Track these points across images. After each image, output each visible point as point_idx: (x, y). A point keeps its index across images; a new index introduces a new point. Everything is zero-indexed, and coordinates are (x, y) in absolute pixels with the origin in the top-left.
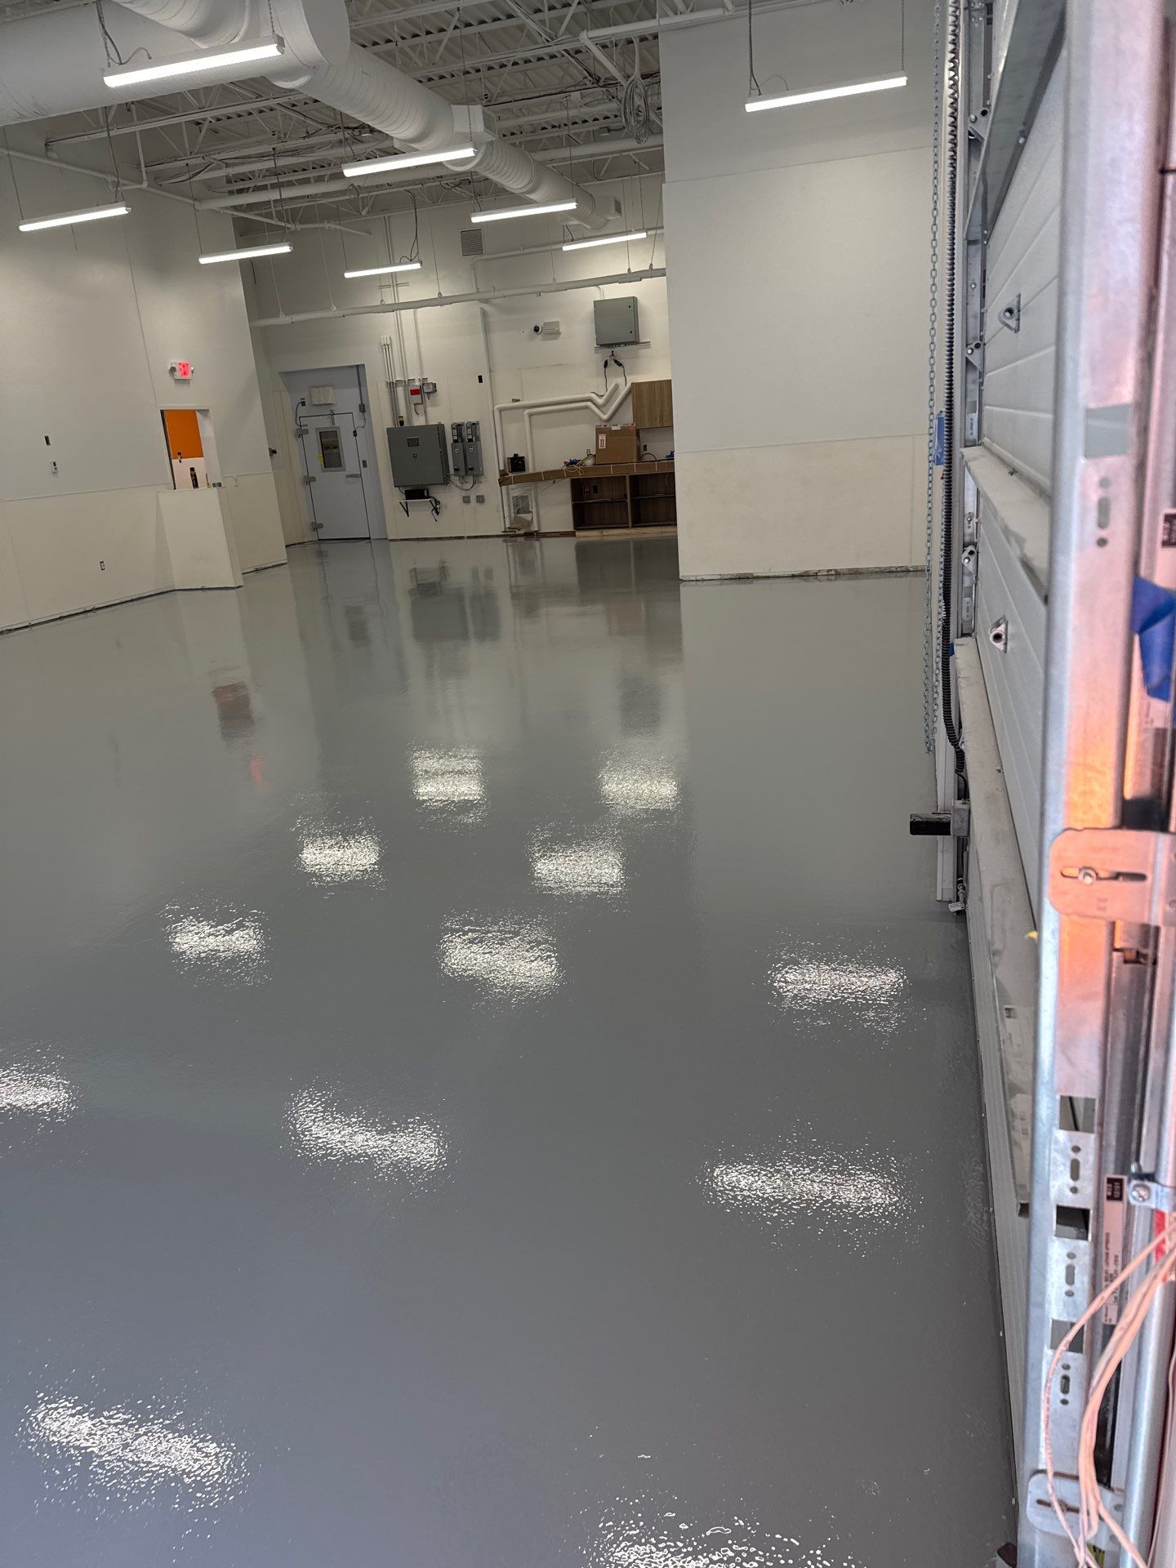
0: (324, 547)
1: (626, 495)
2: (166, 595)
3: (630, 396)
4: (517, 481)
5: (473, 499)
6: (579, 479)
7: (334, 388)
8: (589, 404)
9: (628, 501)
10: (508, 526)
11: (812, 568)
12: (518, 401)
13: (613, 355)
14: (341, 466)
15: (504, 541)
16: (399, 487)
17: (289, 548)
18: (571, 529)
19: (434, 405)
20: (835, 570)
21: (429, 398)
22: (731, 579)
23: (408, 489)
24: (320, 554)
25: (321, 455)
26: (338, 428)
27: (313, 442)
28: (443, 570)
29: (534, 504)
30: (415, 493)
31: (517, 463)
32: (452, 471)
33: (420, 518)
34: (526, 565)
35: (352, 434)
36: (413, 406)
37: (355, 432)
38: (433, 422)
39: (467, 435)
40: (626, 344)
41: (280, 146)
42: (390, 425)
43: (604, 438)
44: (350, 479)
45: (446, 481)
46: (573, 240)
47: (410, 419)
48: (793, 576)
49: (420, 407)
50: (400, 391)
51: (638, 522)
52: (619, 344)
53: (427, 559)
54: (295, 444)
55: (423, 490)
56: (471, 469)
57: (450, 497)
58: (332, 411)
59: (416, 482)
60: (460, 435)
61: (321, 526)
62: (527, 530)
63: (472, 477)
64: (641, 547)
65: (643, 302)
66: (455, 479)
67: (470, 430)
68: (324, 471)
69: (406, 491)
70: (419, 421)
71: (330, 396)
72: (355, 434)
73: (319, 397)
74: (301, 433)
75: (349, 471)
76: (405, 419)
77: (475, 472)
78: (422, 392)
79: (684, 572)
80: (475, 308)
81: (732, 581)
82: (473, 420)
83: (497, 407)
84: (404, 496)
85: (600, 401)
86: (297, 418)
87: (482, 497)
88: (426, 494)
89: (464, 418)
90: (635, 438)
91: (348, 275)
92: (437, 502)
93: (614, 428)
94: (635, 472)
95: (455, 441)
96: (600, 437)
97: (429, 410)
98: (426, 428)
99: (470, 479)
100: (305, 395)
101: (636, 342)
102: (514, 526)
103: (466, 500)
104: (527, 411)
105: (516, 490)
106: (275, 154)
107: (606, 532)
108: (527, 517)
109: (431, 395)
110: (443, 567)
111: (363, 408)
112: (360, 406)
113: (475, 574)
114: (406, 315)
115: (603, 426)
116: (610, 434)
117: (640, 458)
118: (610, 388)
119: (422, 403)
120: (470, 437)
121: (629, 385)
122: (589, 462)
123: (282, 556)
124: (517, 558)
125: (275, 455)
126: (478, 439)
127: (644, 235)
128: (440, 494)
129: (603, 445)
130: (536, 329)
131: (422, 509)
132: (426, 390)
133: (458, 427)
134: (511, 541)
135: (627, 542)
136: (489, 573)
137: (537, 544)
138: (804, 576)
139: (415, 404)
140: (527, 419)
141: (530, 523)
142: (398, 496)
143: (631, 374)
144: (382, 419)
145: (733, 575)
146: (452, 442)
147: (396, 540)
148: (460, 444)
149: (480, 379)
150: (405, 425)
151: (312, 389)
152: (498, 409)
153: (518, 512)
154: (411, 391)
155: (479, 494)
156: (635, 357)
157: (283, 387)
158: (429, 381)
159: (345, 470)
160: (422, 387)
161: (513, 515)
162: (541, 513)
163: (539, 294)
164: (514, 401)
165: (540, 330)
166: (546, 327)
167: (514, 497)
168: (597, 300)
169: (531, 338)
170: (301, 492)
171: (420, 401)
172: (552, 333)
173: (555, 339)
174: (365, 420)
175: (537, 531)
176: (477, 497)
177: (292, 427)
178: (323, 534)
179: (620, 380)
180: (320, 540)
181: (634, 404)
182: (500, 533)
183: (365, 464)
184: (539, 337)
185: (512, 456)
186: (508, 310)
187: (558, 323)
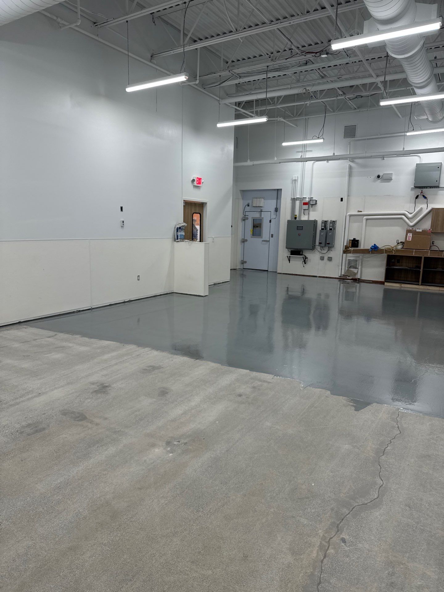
0: (245, 272)
4: (353, 252)
5: (326, 258)
6: (392, 255)
7: (264, 199)
8: (403, 216)
9: (421, 270)
10: (343, 274)
12: (361, 212)
13: (422, 192)
14: (260, 236)
15: (339, 282)
16: (288, 248)
18: (382, 279)
19: (314, 210)
21: (312, 207)
23: (292, 250)
24: (243, 276)
25: (252, 230)
26: (263, 218)
27: (249, 224)
28: (303, 291)
29: (360, 264)
30: (296, 252)
31: (355, 243)
32: (317, 243)
33: (296, 265)
34: (348, 296)
35: (269, 221)
36: (303, 211)
37: (270, 220)
38: (312, 218)
39: (329, 227)
40: (431, 187)
42: (289, 218)
43: (411, 235)
44: (263, 242)
45: (313, 248)
46: (413, 130)
47: (300, 216)
49: (306, 212)
50: (298, 203)
52: (426, 187)
53: (296, 284)
54: (241, 224)
55: (301, 251)
56: (328, 243)
57: (314, 257)
58: (262, 210)
59: (297, 246)
60: (325, 226)
61: (246, 262)
62: (354, 278)
63: (328, 247)
66: (318, 248)
67: (332, 224)
68: (251, 238)
69: (291, 251)
70: (304, 218)
71: (262, 203)
72: (270, 221)
73: (256, 203)
74: (244, 219)
75: (264, 239)
76: (297, 216)
77: (330, 245)
78: (310, 204)
80: (345, 164)
82: (334, 219)
83: (348, 214)
84: (290, 253)
85: (410, 216)
86: (244, 212)
87: (331, 258)
88: (301, 253)
89: (329, 218)
90: (430, 237)
91: (284, 144)
92: (306, 258)
93: (418, 230)
94: (429, 255)
95: (322, 229)
96: (408, 235)
97: (311, 213)
98: (308, 222)
100: (250, 202)
101: (437, 187)
102: (346, 275)
103: (322, 259)
104: (365, 217)
105: (351, 256)
106: (267, 70)
107: (403, 285)
108: (355, 271)
109: (314, 206)
111: (276, 210)
112: (275, 208)
113: (319, 295)
114: (309, 164)
115: (411, 229)
116: (415, 233)
117: (430, 248)
118: (417, 210)
120: (331, 228)
121: (429, 209)
126: (335, 229)
128: (308, 254)
129: (410, 238)
130: (379, 177)
131: (297, 261)
133: (325, 222)
134: (344, 282)
135: (416, 292)
136: (327, 296)
137: (358, 285)
139: (304, 210)
140: (364, 221)
141: (355, 274)
142: (287, 253)
143: (432, 203)
144: (285, 215)
146: (321, 229)
147: (281, 273)
148: (325, 231)
149: (342, 200)
150: (297, 219)
151: (254, 199)
152: (349, 215)
153: (350, 267)
154: (304, 203)
155: (329, 256)
156: (436, 194)
157: (240, 197)
158: (314, 199)
159: (262, 238)
160: (309, 202)
161: (347, 269)
162: (363, 269)
163: (383, 157)
164: (359, 211)
165: (381, 177)
166: (384, 176)
167: (349, 260)
168: (418, 163)
169: (374, 181)
170: (239, 246)
171: (307, 208)
172: (388, 179)
173: (388, 182)
174: (277, 215)
175: (359, 279)
176: (328, 257)
177: (241, 216)
178: (246, 266)
179: (424, 206)
180: (243, 268)
181: (432, 219)
182: (338, 277)
183: (272, 236)
184: (379, 181)
185: (352, 239)
186: (364, 166)
187: (392, 174)
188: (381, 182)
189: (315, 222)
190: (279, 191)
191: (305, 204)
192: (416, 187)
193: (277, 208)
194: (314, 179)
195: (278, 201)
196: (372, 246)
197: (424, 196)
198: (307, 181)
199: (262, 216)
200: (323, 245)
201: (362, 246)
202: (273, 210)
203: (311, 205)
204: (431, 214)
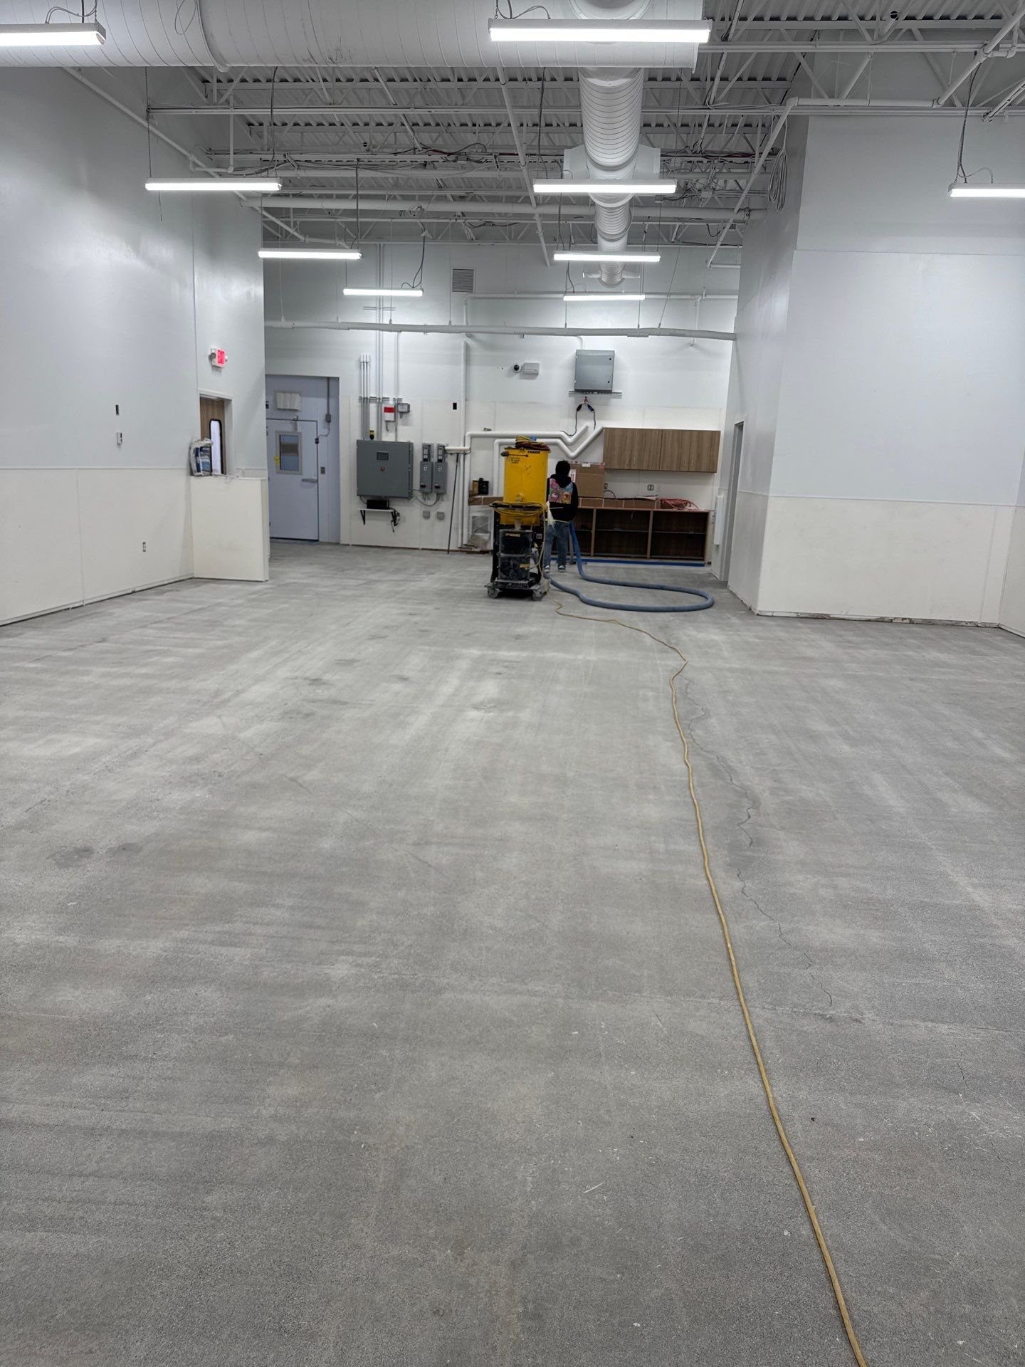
5: (433, 514)
7: (302, 396)
8: (559, 441)
9: (593, 532)
10: (465, 542)
12: (490, 430)
13: (586, 400)
14: (298, 470)
16: (361, 496)
19: (405, 424)
21: (401, 417)
23: (370, 499)
25: (279, 457)
26: (301, 433)
27: (271, 443)
30: (377, 503)
31: (483, 486)
32: (417, 486)
33: (378, 528)
35: (314, 441)
36: (384, 423)
37: (317, 439)
38: (402, 439)
40: (599, 392)
42: (359, 437)
44: (305, 483)
45: (409, 497)
46: (574, 292)
47: (379, 433)
49: (391, 426)
50: (373, 407)
52: (592, 391)
55: (386, 501)
56: (435, 487)
57: (411, 512)
58: (297, 417)
59: (379, 492)
60: (429, 455)
62: (483, 549)
63: (435, 495)
66: (419, 495)
67: (440, 452)
68: (278, 473)
69: (368, 501)
70: (388, 437)
71: (297, 402)
72: (317, 441)
73: (286, 402)
75: (305, 476)
76: (375, 433)
77: (439, 491)
80: (461, 340)
82: (442, 443)
83: (468, 433)
84: (366, 505)
85: (570, 440)
87: (443, 513)
88: (387, 506)
89: (435, 440)
90: (603, 476)
91: (348, 292)
92: (396, 514)
93: (584, 465)
94: (600, 507)
95: (424, 460)
97: (400, 428)
98: (396, 445)
100: (270, 399)
101: (609, 392)
102: (470, 544)
103: (426, 516)
104: (498, 441)
105: (476, 511)
108: (485, 536)
109: (404, 415)
111: (330, 419)
112: (327, 415)
114: (389, 336)
116: (580, 470)
118: (580, 430)
120: (439, 458)
121: (598, 429)
127: (642, 297)
128: (399, 507)
130: (516, 368)
131: (380, 519)
132: (400, 409)
133: (427, 447)
139: (387, 422)
140: (497, 448)
141: (486, 543)
142: (360, 506)
144: (350, 432)
146: (421, 459)
147: (350, 545)
148: (428, 463)
149: (455, 406)
150: (375, 439)
151: (278, 393)
152: (470, 435)
154: (385, 408)
156: (606, 404)
160: (396, 406)
161: (471, 533)
163: (522, 335)
165: (520, 369)
166: (526, 368)
168: (579, 349)
172: (531, 373)
173: (532, 379)
174: (329, 429)
181: (605, 447)
186: (490, 347)
187: (538, 365)
188: (521, 378)
189: (409, 446)
190: (331, 381)
191: (388, 410)
193: (331, 416)
194: (401, 364)
195: (332, 401)
197: (589, 406)
198: (388, 367)
199: (298, 430)
200: (426, 489)
201: (496, 493)
202: (320, 418)
203: (399, 414)
204: (601, 438)
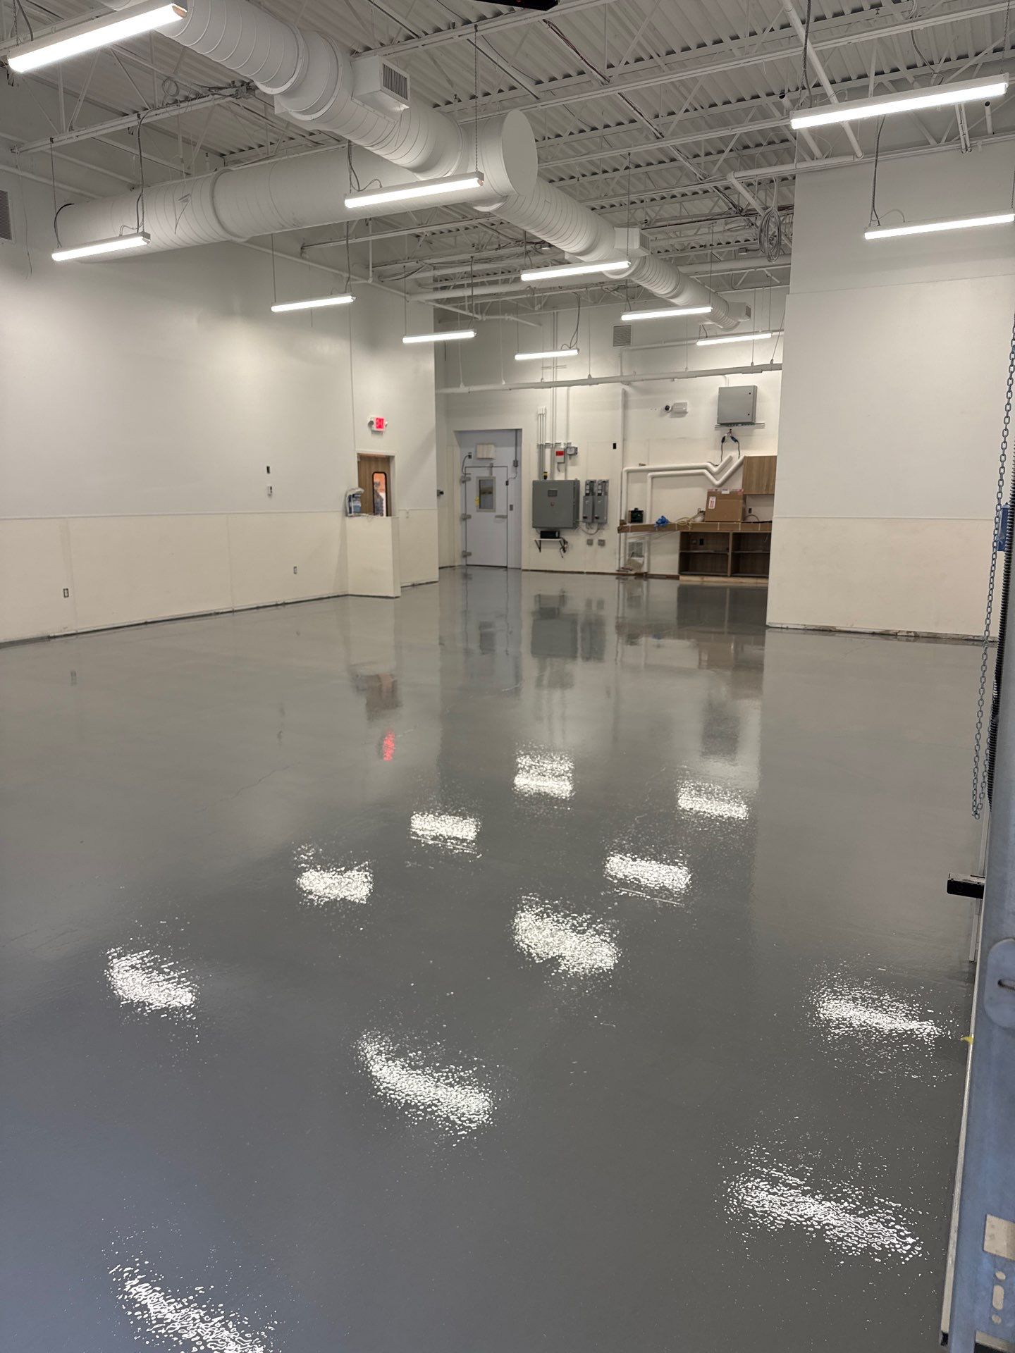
0: (470, 571)
1: (728, 549)
2: (340, 598)
3: (742, 468)
4: (634, 530)
5: (596, 542)
6: (688, 533)
7: (496, 446)
8: (705, 471)
9: (730, 554)
10: (622, 566)
11: (893, 628)
12: (644, 465)
13: (730, 432)
14: (492, 508)
15: (617, 578)
16: (536, 528)
17: (442, 570)
18: (676, 573)
19: (574, 464)
20: (914, 632)
21: (570, 458)
22: (814, 630)
23: (543, 530)
24: (466, 576)
25: (478, 498)
26: (495, 478)
27: (473, 487)
28: (563, 598)
29: (646, 549)
30: (548, 534)
31: (636, 515)
32: (581, 518)
33: (550, 556)
34: (633, 601)
35: (505, 483)
36: (556, 465)
38: (571, 478)
39: (597, 491)
40: (743, 424)
41: (477, 255)
42: (536, 478)
43: (714, 500)
44: (498, 519)
45: (575, 526)
46: (707, 337)
47: (552, 474)
48: (874, 634)
49: (562, 466)
50: (548, 451)
51: (736, 572)
52: (737, 424)
53: (551, 587)
54: (458, 489)
55: (555, 532)
56: (597, 518)
57: (578, 540)
58: (492, 464)
59: (550, 525)
61: (470, 554)
62: (638, 571)
63: (597, 525)
64: (736, 592)
65: (761, 390)
66: (583, 525)
67: (600, 486)
68: (478, 511)
69: (541, 532)
70: (559, 477)
71: (491, 452)
72: (507, 483)
73: (483, 452)
74: (464, 480)
75: (498, 513)
76: (548, 474)
77: (599, 521)
78: (566, 454)
79: (772, 617)
80: (619, 388)
81: (816, 632)
82: (604, 479)
83: (626, 469)
84: (539, 536)
85: (715, 469)
86: (463, 468)
87: (603, 541)
88: (557, 535)
89: (598, 476)
90: (741, 501)
91: (519, 357)
92: (565, 542)
93: (723, 492)
94: (740, 530)
95: (587, 495)
96: (711, 499)
97: (570, 468)
98: (565, 483)
99: (595, 527)
100: (472, 450)
101: (752, 423)
102: (628, 566)
103: (590, 543)
104: (650, 474)
105: (632, 537)
106: (472, 261)
107: (706, 579)
108: (639, 560)
109: (573, 457)
110: (563, 596)
111: (516, 464)
112: (514, 461)
113: (589, 603)
114: (562, 391)
115: (714, 490)
116: (720, 497)
117: (744, 518)
118: (725, 459)
119: (564, 463)
120: (600, 492)
121: (742, 458)
122: (699, 519)
123: (434, 575)
124: (626, 594)
125: (442, 496)
126: (606, 494)
127: (768, 336)
128: (567, 536)
129: (712, 505)
130: (667, 408)
131: (551, 548)
132: (569, 452)
133: (591, 484)
134: (624, 579)
135: (724, 588)
136: (601, 604)
137: (644, 583)
138: (884, 635)
139: (558, 463)
140: (649, 480)
141: (641, 566)
142: (535, 535)
143: (746, 448)
144: (530, 473)
145: (816, 626)
146: (584, 495)
147: (527, 570)
148: (590, 497)
149: (615, 446)
150: (548, 479)
151: (478, 446)
152: (626, 471)
153: (633, 555)
154: (557, 452)
155: (602, 538)
156: (749, 435)
157: (456, 443)
158: (572, 445)
159: (495, 511)
160: (565, 450)
161: (627, 558)
162: (652, 557)
163: (673, 379)
164: (641, 465)
165: (671, 408)
166: (676, 407)
167: (630, 543)
168: (722, 386)
169: (661, 415)
170: (458, 527)
171: (563, 461)
172: (682, 412)
173: (682, 416)
174: (516, 473)
175: (646, 573)
176: (599, 540)
177: (459, 474)
178: (471, 561)
179: (734, 454)
180: (467, 565)
181: (744, 474)
182: (614, 571)
183: (511, 508)
184: (669, 415)
185: (633, 509)
186: (646, 391)
187: (685, 404)
188: (672, 417)
189: (576, 483)
190: (518, 432)
191: (559, 453)
192: (722, 424)
193: (517, 462)
194: (571, 413)
195: (518, 448)
196: (659, 520)
197: (732, 438)
198: (561, 415)
199: (494, 475)
200: (589, 520)
201: (648, 520)
202: (510, 464)
203: (568, 456)
204: (743, 466)
